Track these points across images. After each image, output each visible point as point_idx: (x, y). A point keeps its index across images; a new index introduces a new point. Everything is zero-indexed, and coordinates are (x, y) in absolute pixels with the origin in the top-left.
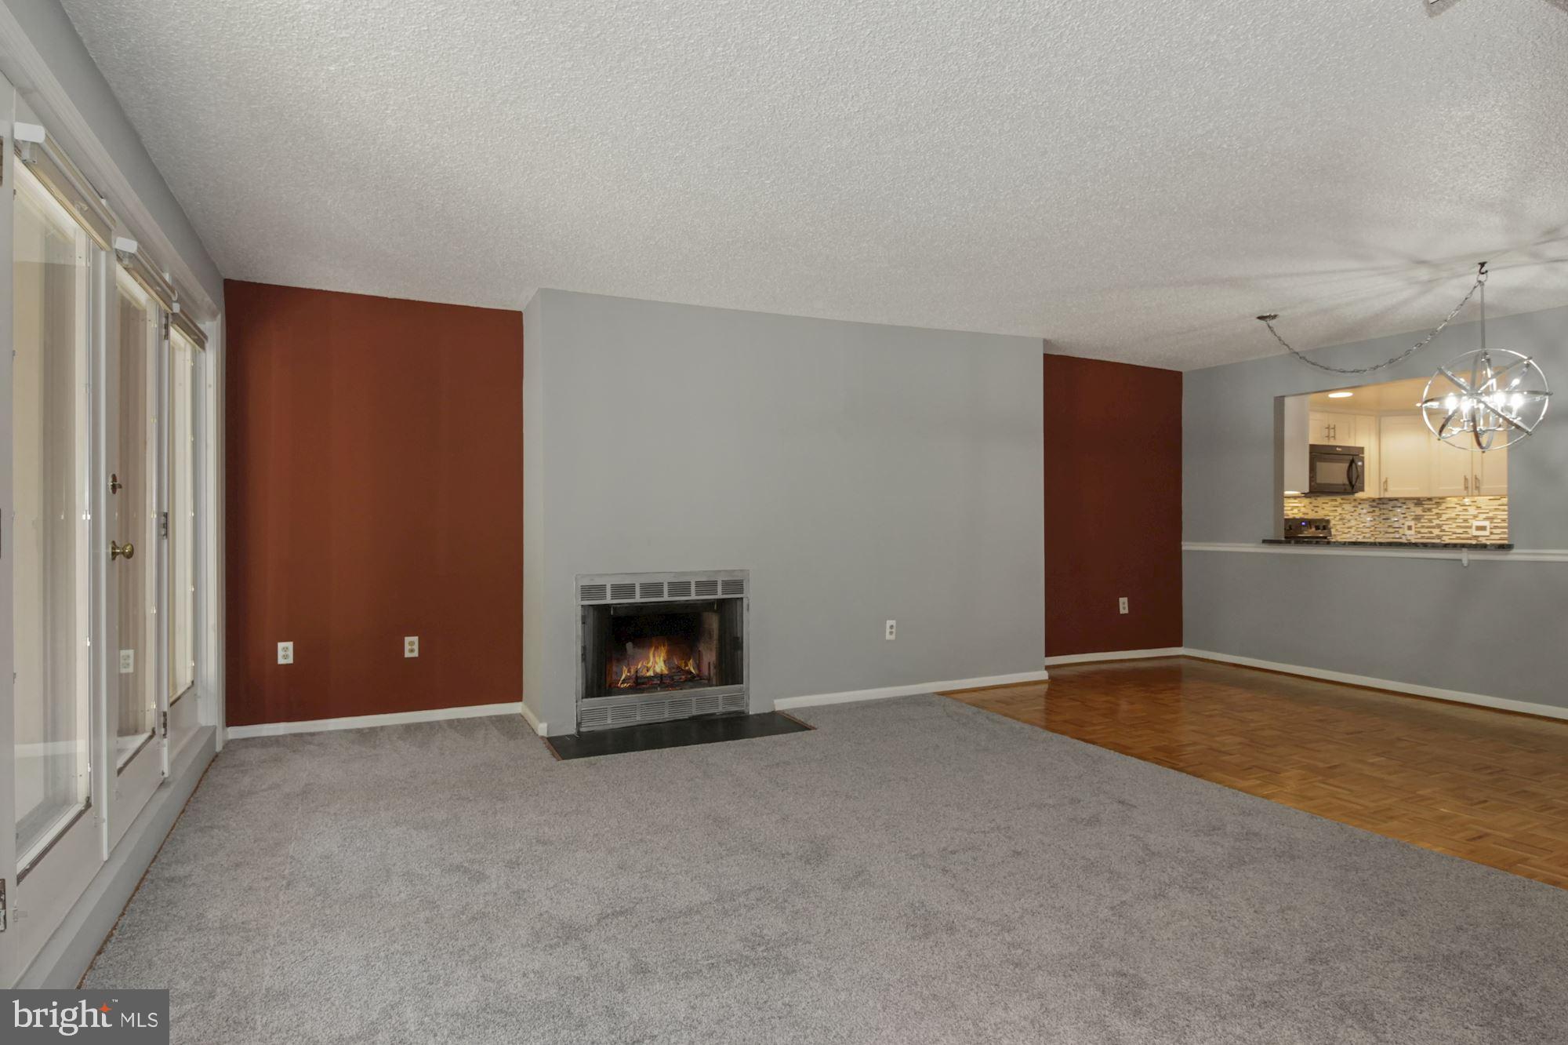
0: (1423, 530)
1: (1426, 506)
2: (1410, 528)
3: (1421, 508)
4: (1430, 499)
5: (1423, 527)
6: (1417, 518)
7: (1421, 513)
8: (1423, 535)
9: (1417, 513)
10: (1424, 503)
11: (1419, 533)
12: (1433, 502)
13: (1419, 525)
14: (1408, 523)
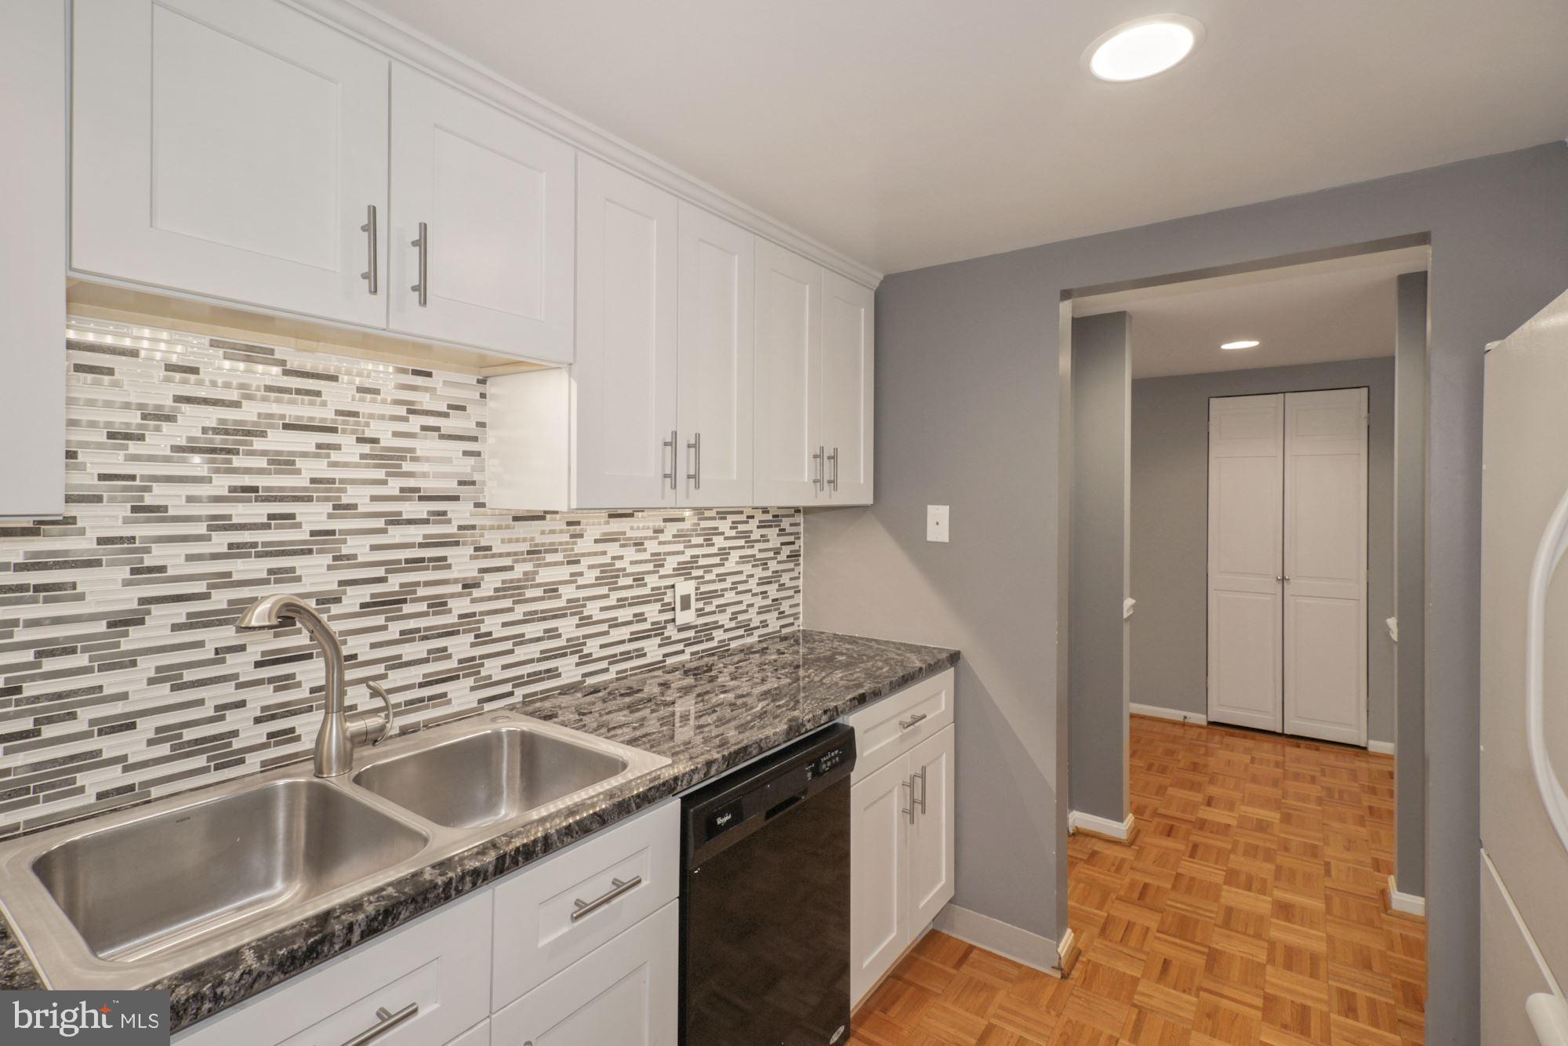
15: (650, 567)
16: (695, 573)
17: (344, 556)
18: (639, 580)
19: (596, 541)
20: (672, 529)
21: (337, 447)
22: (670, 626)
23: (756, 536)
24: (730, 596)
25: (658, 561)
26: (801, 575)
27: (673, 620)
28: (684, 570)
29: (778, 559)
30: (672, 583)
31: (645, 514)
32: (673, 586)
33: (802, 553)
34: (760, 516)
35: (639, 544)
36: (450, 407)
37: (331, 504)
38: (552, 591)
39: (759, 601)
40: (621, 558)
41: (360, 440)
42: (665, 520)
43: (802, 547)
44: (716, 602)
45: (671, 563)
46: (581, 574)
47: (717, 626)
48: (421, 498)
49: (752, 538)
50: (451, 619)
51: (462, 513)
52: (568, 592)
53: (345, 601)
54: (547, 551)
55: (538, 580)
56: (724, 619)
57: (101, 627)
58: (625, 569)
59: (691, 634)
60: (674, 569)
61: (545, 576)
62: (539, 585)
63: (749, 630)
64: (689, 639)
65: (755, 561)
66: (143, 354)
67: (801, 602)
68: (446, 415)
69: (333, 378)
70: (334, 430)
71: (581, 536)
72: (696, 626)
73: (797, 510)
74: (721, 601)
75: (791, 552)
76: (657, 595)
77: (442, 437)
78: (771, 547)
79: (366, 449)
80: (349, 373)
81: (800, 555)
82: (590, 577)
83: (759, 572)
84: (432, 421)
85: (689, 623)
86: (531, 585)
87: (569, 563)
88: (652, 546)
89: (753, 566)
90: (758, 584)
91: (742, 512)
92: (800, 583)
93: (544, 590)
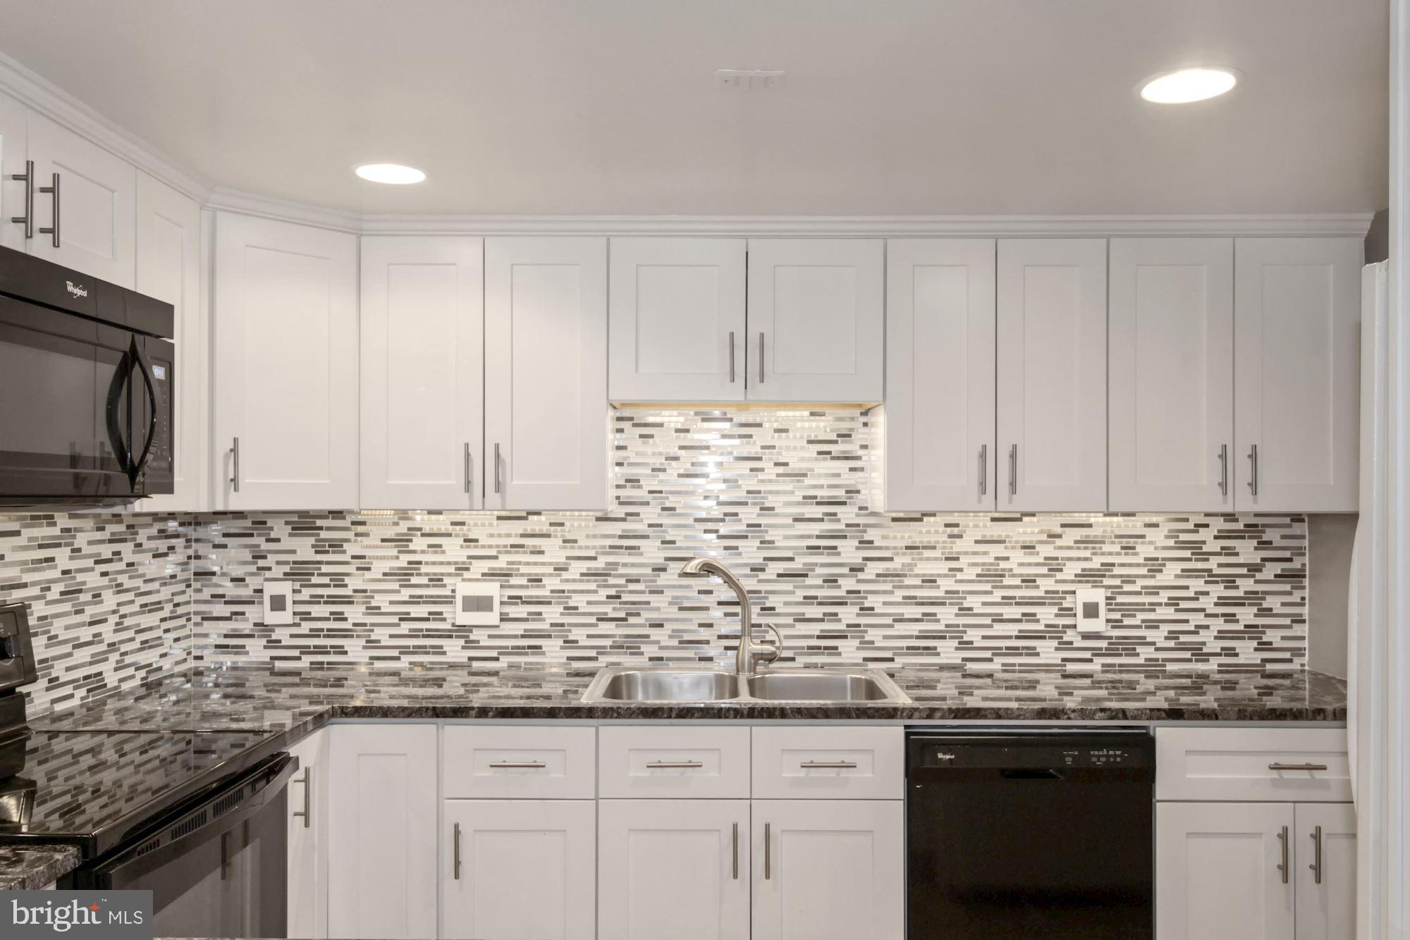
0: (317, 610)
1: (324, 534)
2: (278, 603)
3: (312, 540)
4: (338, 514)
5: (315, 600)
6: (300, 573)
7: (310, 555)
8: (319, 625)
9: (299, 557)
10: (319, 523)
11: (306, 617)
12: (346, 523)
13: (306, 594)
14: (271, 589)
15: (1044, 570)
16: (1107, 582)
17: (767, 541)
18: (1029, 581)
19: (977, 542)
20: (1071, 536)
21: (762, 470)
22: (1070, 632)
23: (1214, 546)
24: (1169, 613)
25: (1054, 566)
26: (1307, 601)
27: (1075, 626)
28: (1087, 577)
29: (1257, 578)
30: (1074, 589)
31: (1035, 519)
32: (1074, 592)
33: (1307, 573)
34: (1218, 524)
35: (1028, 547)
36: (839, 436)
37: (759, 507)
38: (930, 581)
39: (1218, 624)
40: (1007, 559)
41: (777, 464)
42: (1063, 526)
43: (1307, 565)
44: (1141, 616)
45: (1071, 570)
46: (961, 570)
47: (1142, 641)
48: (818, 503)
49: (1204, 550)
50: (841, 593)
51: (847, 514)
52: (946, 584)
53: (767, 571)
54: (925, 548)
55: (916, 571)
56: (1158, 636)
57: (649, 571)
58: (1011, 570)
59: (1103, 644)
60: (1076, 575)
61: (924, 568)
62: (917, 576)
63: (1199, 653)
64: (1101, 649)
65: (1209, 576)
66: (665, 425)
67: (1307, 635)
68: (835, 442)
69: (760, 425)
70: (760, 459)
71: (960, 536)
72: (1111, 638)
73: (1297, 518)
74: (1151, 616)
75: (1283, 570)
76: (1052, 598)
77: (833, 458)
78: (1242, 561)
79: (781, 470)
80: (769, 421)
81: (1304, 576)
82: (970, 573)
83: (1218, 590)
84: (825, 448)
85: (1098, 632)
86: (910, 574)
87: (947, 559)
88: (1046, 551)
89: (1206, 582)
90: (1216, 604)
91: (1187, 520)
92: (1305, 611)
93: (923, 580)
